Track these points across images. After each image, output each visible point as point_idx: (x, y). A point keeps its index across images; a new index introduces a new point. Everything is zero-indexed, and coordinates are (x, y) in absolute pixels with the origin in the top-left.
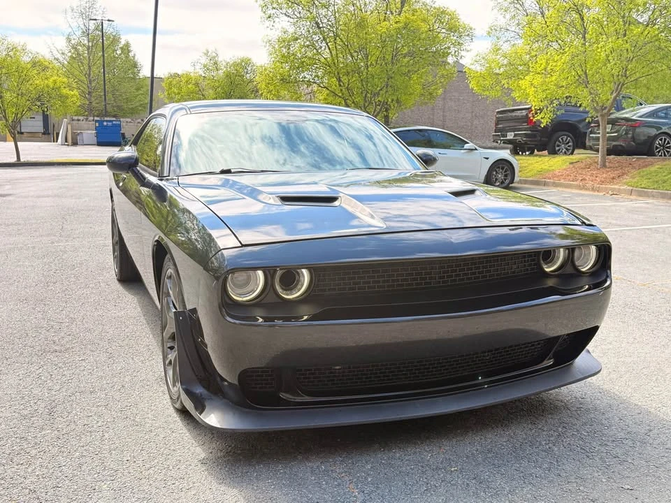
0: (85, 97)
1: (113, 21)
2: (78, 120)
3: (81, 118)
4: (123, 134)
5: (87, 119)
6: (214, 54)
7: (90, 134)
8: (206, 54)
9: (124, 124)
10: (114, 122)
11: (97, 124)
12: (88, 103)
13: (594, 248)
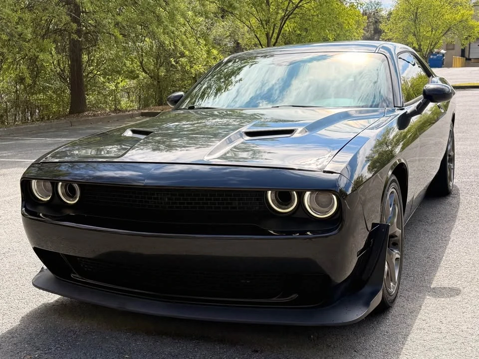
13: (335, 197)
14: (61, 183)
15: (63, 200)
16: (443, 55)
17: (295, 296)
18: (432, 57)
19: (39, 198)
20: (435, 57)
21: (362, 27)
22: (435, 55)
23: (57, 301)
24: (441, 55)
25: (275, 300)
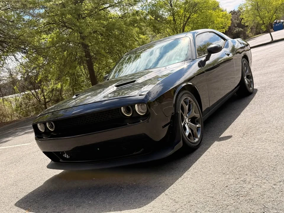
13: (146, 105)
14: (47, 123)
15: (50, 130)
16: (283, 23)
18: (276, 25)
19: (41, 131)
20: (278, 25)
21: (230, 19)
22: (278, 23)
24: (282, 23)
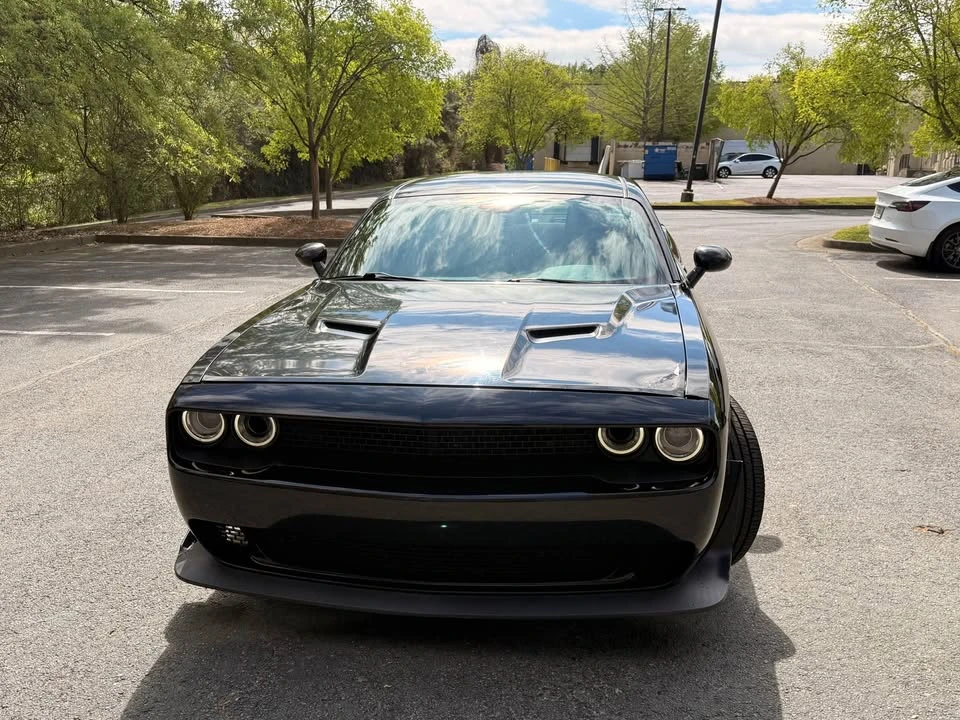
0: (640, 116)
1: (684, 9)
2: (626, 146)
3: (629, 143)
4: (679, 165)
5: (636, 145)
6: (798, 50)
7: (636, 165)
8: (787, 50)
9: (683, 150)
10: (669, 149)
11: (647, 152)
12: (641, 122)
13: (700, 432)
14: (238, 416)
15: (242, 442)
17: (630, 576)
19: (198, 439)
23: (210, 599)
25: (605, 581)
